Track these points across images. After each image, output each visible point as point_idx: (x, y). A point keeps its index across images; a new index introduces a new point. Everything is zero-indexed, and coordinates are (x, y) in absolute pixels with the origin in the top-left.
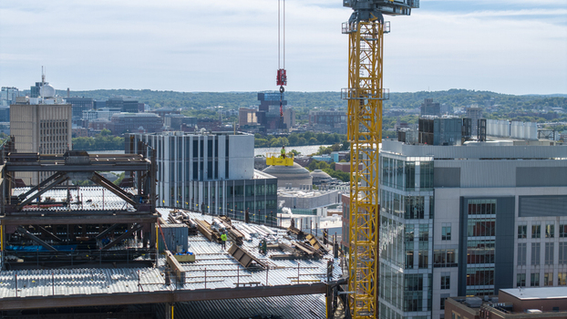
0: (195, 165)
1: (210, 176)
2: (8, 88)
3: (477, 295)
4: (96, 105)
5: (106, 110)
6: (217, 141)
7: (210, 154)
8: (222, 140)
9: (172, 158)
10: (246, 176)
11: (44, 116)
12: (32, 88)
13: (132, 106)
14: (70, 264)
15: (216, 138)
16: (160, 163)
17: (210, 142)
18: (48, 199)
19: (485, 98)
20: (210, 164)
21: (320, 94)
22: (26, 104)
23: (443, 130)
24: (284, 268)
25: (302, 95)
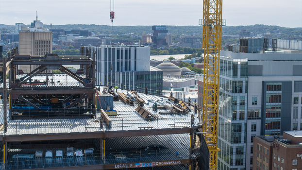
0: (118, 63)
1: (126, 69)
2: (19, 24)
3: (271, 134)
4: (66, 33)
5: (71, 35)
6: (130, 51)
7: (126, 58)
8: (133, 50)
9: (105, 60)
10: (146, 70)
11: (37, 38)
12: (32, 23)
13: (85, 33)
14: (47, 116)
15: (130, 48)
16: (99, 62)
17: (126, 51)
18: (36, 80)
19: (274, 29)
20: (126, 63)
21: (186, 27)
22: (27, 32)
23: (253, 45)
24: (167, 119)
25: (176, 27)
